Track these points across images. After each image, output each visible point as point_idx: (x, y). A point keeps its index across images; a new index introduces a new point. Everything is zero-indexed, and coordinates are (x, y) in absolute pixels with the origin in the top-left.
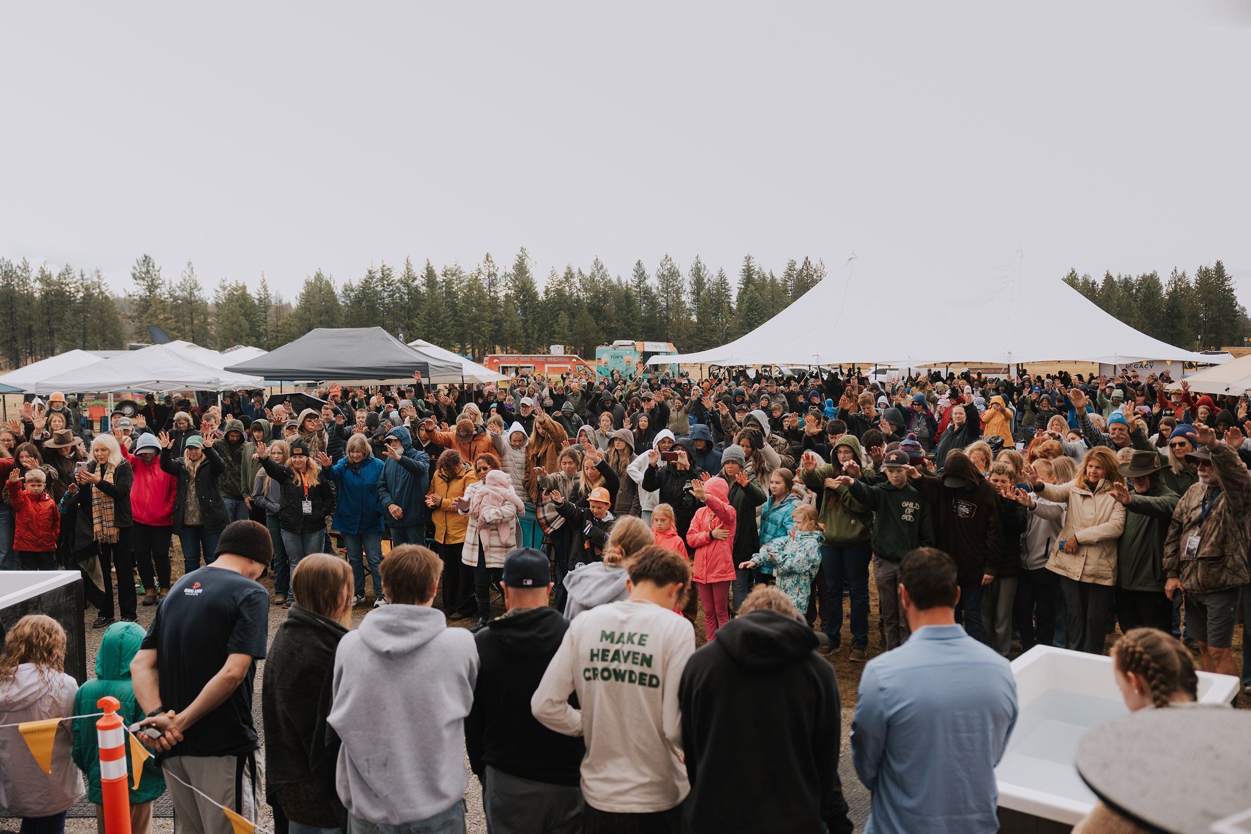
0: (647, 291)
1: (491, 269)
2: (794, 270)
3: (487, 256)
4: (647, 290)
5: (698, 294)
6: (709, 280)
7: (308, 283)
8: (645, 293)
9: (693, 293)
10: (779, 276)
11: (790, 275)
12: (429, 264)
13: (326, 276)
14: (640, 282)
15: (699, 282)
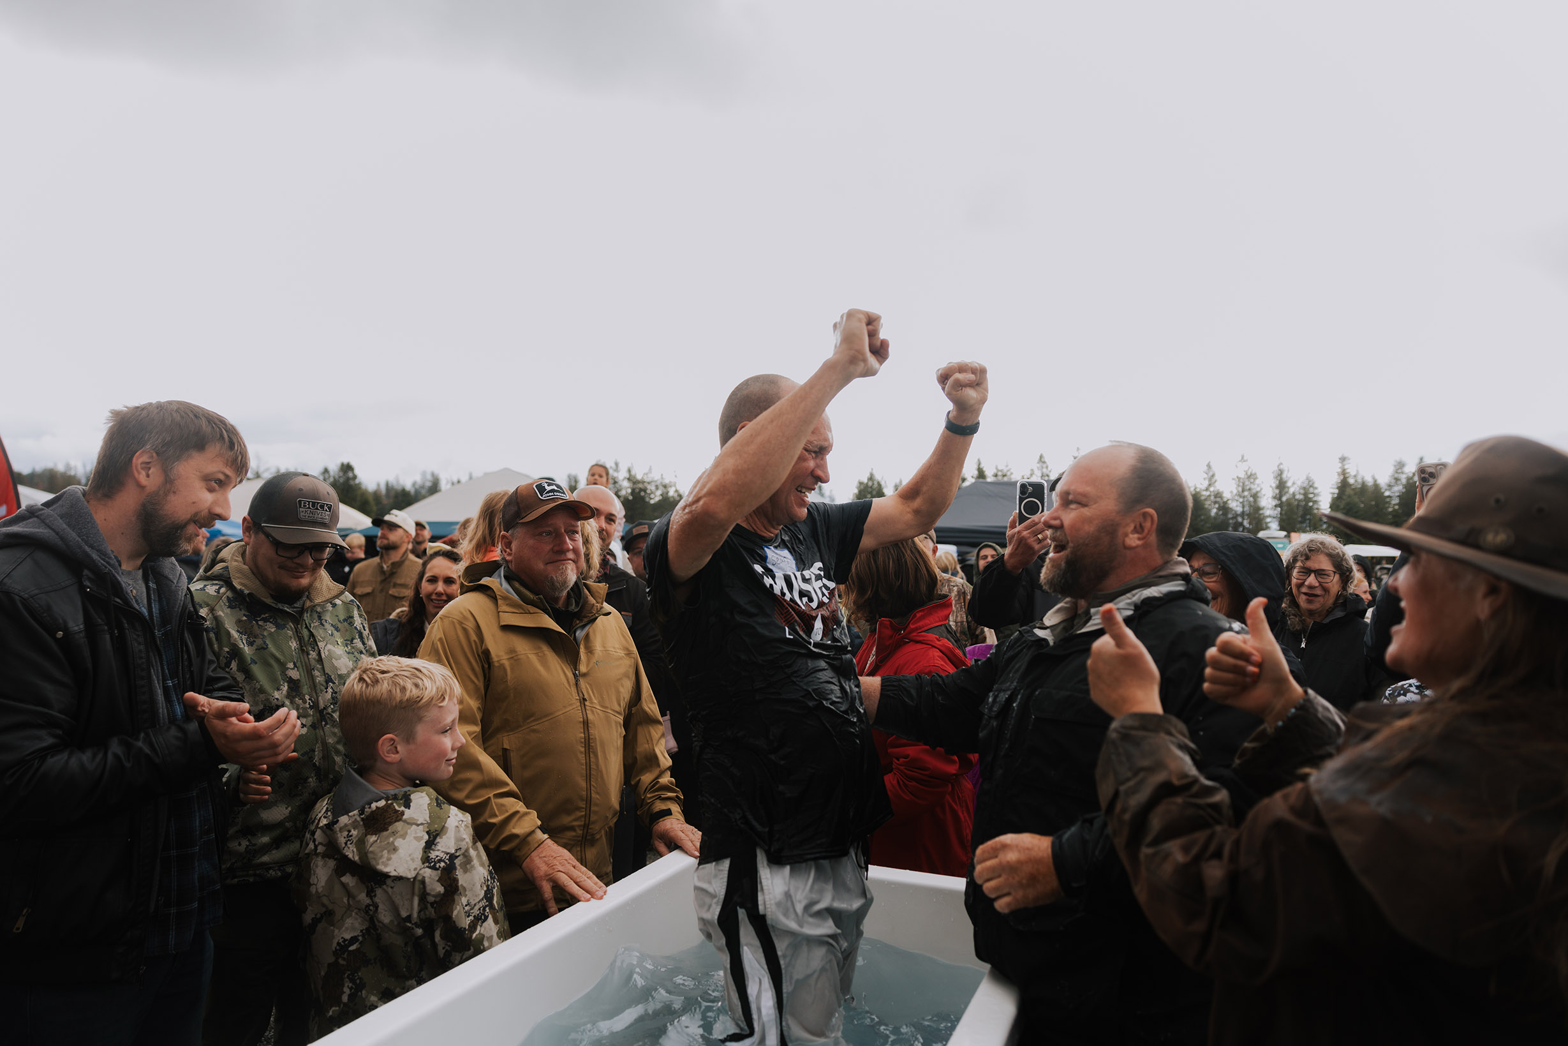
0: (1218, 495)
1: (1045, 470)
2: (1402, 473)
3: (1041, 457)
4: (1218, 493)
5: (1280, 499)
6: (1294, 483)
7: (861, 483)
8: (1215, 497)
9: (1274, 498)
10: (1383, 480)
11: (1397, 479)
12: (979, 464)
13: (878, 477)
14: (1210, 485)
15: (1282, 486)
